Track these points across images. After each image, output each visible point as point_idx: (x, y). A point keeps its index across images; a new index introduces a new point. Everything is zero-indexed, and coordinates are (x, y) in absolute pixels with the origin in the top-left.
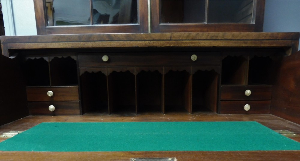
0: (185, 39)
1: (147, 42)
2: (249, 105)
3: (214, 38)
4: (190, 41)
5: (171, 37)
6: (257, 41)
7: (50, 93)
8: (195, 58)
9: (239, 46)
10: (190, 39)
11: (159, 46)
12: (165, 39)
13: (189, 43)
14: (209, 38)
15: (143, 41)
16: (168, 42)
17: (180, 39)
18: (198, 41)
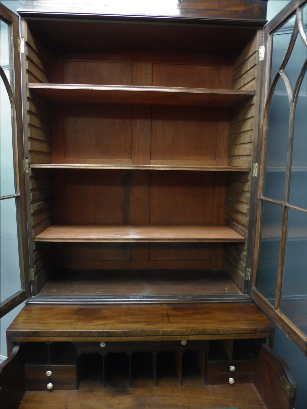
0: (176, 334)
1: (142, 337)
2: (234, 378)
3: (202, 333)
4: (181, 336)
5: (163, 333)
6: (239, 335)
7: (49, 373)
8: (185, 343)
9: (223, 339)
10: (180, 334)
11: (153, 341)
12: (159, 335)
13: (179, 338)
14: (197, 334)
15: (139, 337)
16: (161, 338)
17: (172, 334)
18: (187, 336)
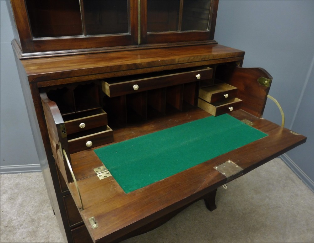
0: (186, 62)
1: (163, 67)
5: (178, 62)
6: (225, 59)
7: (83, 125)
10: (190, 62)
12: (175, 63)
14: (200, 60)
15: (160, 67)
16: (176, 66)
17: (184, 62)
